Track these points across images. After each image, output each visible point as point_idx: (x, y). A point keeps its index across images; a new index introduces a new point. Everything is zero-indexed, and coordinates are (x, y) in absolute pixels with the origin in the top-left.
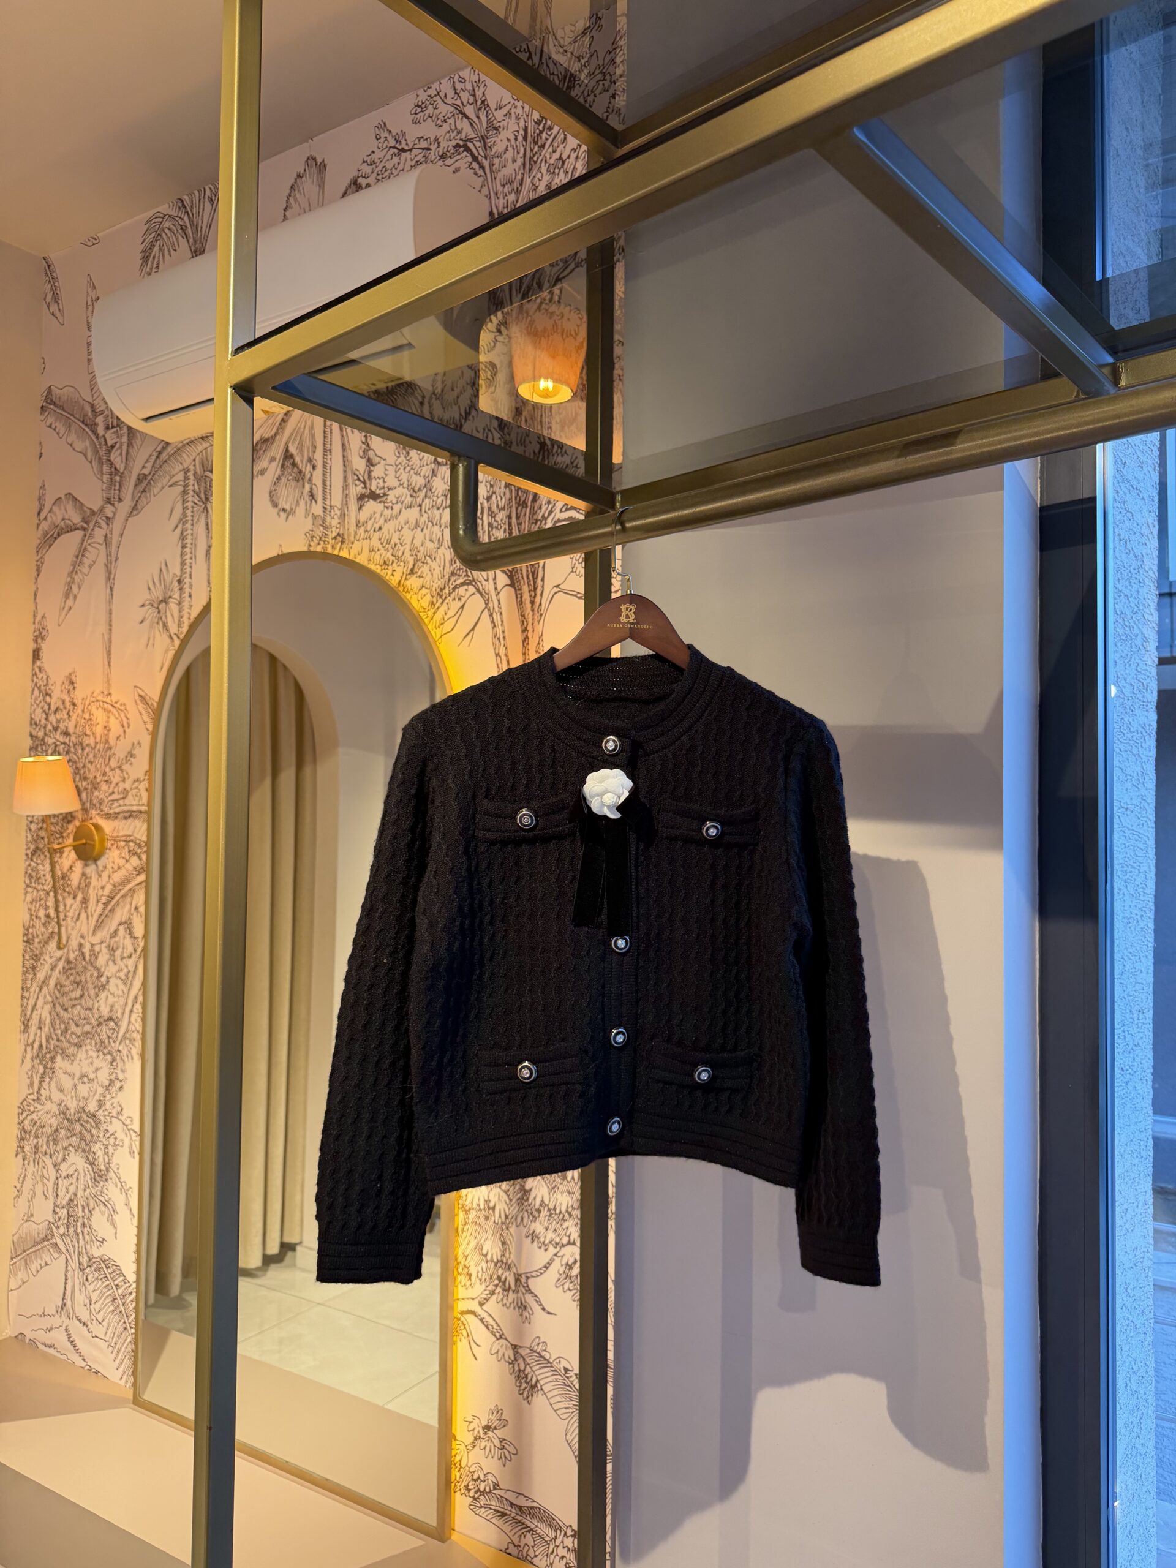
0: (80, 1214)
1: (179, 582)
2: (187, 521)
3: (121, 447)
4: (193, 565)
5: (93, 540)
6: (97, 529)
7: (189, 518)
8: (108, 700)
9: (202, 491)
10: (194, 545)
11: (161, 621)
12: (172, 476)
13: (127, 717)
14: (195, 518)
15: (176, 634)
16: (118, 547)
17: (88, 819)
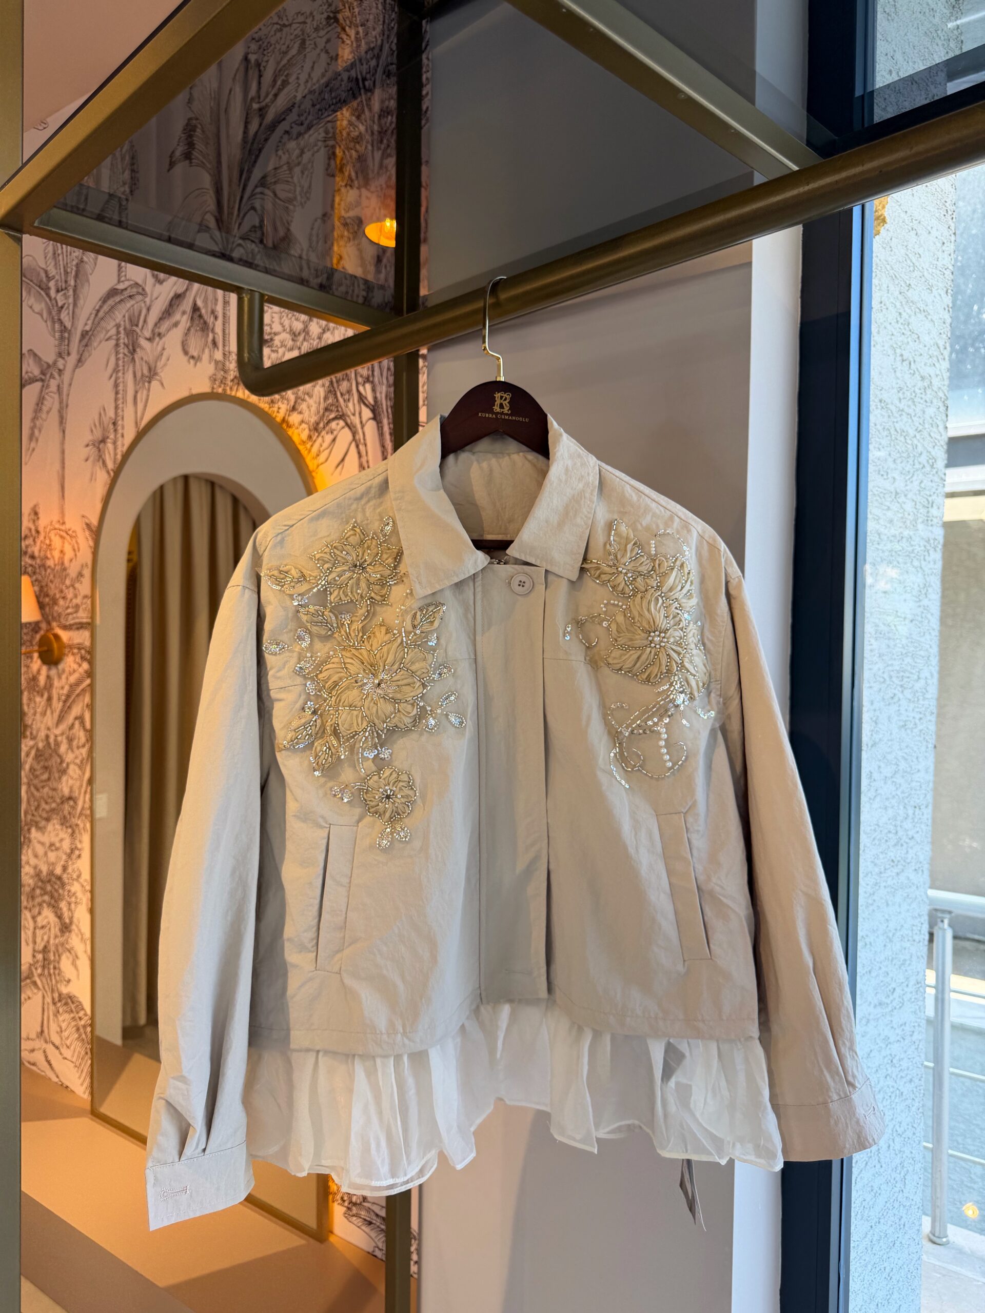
0: (52, 958)
1: (114, 424)
2: (119, 371)
3: (68, 308)
4: (125, 409)
5: (50, 389)
6: (52, 380)
7: (121, 368)
8: (63, 528)
9: (131, 342)
10: (125, 391)
11: (101, 458)
12: (108, 331)
13: (77, 543)
14: (126, 368)
15: (112, 470)
16: (68, 395)
17: (50, 629)
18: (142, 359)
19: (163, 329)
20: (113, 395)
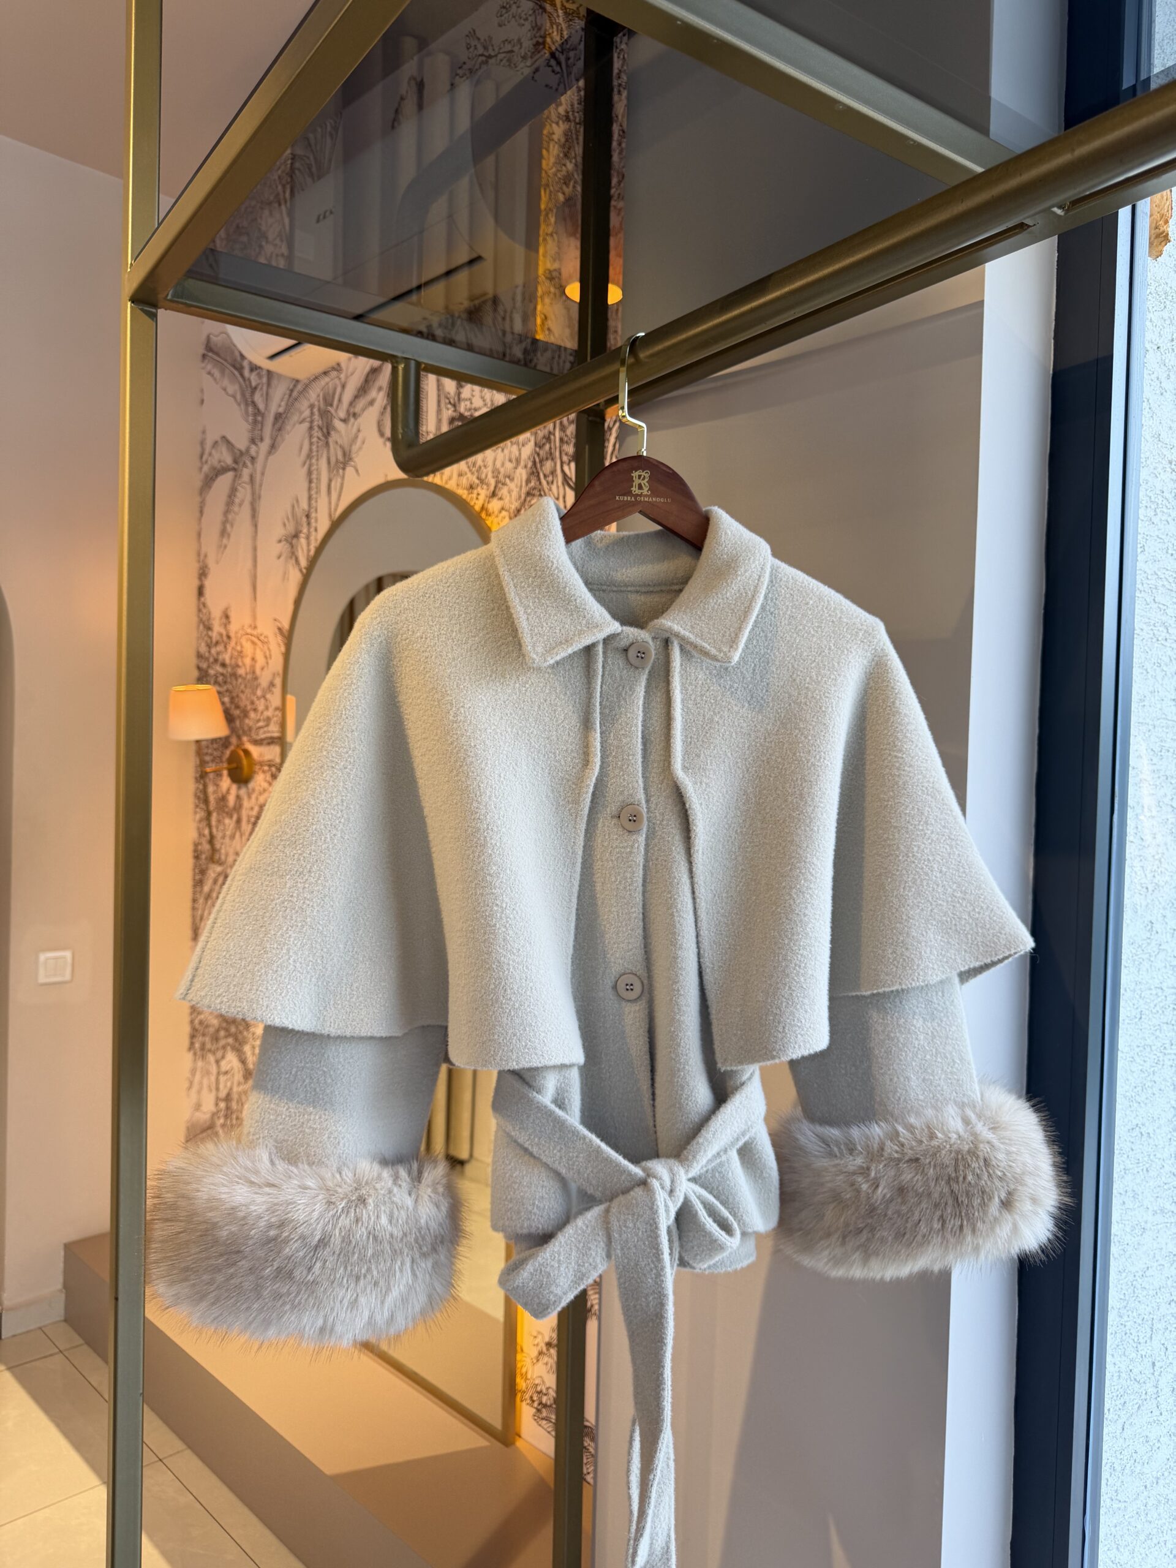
0: (235, 1108)
1: (308, 516)
2: (312, 457)
3: (261, 389)
4: (319, 500)
5: (243, 479)
6: (245, 469)
7: (314, 454)
8: (255, 632)
9: (325, 424)
10: (319, 479)
11: (293, 555)
12: (301, 413)
13: (269, 649)
14: (320, 452)
15: (305, 568)
16: (261, 485)
17: (240, 744)
18: (337, 443)
19: (358, 408)
20: (306, 485)
